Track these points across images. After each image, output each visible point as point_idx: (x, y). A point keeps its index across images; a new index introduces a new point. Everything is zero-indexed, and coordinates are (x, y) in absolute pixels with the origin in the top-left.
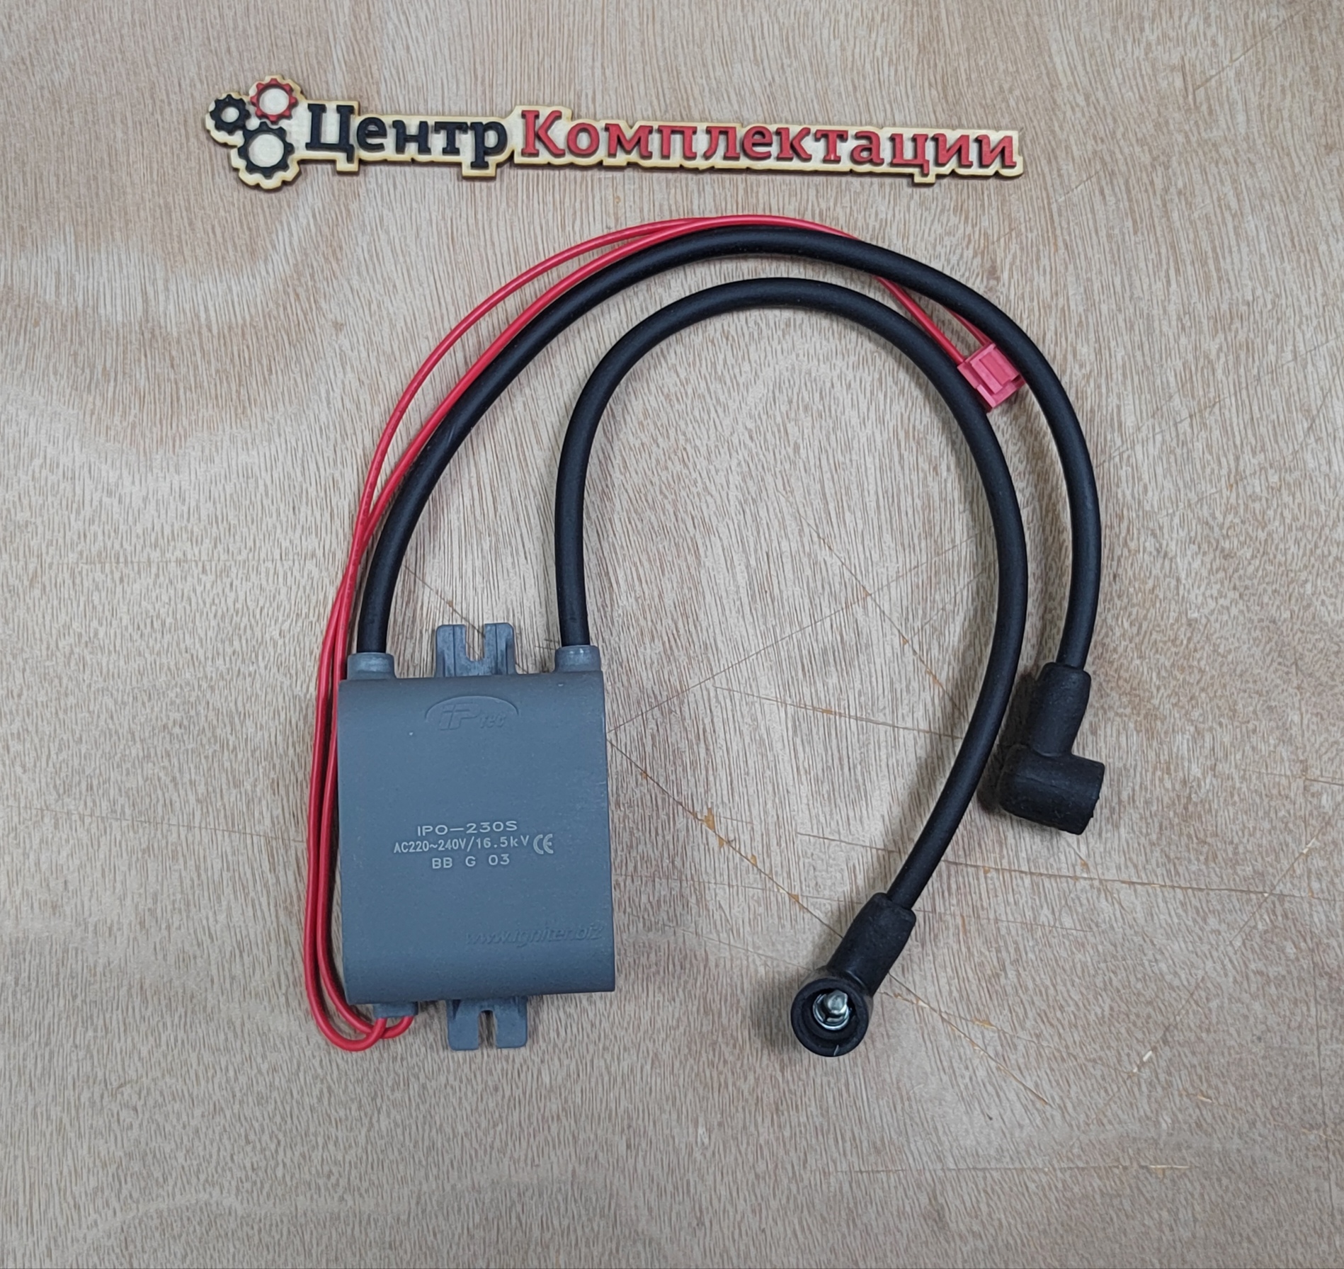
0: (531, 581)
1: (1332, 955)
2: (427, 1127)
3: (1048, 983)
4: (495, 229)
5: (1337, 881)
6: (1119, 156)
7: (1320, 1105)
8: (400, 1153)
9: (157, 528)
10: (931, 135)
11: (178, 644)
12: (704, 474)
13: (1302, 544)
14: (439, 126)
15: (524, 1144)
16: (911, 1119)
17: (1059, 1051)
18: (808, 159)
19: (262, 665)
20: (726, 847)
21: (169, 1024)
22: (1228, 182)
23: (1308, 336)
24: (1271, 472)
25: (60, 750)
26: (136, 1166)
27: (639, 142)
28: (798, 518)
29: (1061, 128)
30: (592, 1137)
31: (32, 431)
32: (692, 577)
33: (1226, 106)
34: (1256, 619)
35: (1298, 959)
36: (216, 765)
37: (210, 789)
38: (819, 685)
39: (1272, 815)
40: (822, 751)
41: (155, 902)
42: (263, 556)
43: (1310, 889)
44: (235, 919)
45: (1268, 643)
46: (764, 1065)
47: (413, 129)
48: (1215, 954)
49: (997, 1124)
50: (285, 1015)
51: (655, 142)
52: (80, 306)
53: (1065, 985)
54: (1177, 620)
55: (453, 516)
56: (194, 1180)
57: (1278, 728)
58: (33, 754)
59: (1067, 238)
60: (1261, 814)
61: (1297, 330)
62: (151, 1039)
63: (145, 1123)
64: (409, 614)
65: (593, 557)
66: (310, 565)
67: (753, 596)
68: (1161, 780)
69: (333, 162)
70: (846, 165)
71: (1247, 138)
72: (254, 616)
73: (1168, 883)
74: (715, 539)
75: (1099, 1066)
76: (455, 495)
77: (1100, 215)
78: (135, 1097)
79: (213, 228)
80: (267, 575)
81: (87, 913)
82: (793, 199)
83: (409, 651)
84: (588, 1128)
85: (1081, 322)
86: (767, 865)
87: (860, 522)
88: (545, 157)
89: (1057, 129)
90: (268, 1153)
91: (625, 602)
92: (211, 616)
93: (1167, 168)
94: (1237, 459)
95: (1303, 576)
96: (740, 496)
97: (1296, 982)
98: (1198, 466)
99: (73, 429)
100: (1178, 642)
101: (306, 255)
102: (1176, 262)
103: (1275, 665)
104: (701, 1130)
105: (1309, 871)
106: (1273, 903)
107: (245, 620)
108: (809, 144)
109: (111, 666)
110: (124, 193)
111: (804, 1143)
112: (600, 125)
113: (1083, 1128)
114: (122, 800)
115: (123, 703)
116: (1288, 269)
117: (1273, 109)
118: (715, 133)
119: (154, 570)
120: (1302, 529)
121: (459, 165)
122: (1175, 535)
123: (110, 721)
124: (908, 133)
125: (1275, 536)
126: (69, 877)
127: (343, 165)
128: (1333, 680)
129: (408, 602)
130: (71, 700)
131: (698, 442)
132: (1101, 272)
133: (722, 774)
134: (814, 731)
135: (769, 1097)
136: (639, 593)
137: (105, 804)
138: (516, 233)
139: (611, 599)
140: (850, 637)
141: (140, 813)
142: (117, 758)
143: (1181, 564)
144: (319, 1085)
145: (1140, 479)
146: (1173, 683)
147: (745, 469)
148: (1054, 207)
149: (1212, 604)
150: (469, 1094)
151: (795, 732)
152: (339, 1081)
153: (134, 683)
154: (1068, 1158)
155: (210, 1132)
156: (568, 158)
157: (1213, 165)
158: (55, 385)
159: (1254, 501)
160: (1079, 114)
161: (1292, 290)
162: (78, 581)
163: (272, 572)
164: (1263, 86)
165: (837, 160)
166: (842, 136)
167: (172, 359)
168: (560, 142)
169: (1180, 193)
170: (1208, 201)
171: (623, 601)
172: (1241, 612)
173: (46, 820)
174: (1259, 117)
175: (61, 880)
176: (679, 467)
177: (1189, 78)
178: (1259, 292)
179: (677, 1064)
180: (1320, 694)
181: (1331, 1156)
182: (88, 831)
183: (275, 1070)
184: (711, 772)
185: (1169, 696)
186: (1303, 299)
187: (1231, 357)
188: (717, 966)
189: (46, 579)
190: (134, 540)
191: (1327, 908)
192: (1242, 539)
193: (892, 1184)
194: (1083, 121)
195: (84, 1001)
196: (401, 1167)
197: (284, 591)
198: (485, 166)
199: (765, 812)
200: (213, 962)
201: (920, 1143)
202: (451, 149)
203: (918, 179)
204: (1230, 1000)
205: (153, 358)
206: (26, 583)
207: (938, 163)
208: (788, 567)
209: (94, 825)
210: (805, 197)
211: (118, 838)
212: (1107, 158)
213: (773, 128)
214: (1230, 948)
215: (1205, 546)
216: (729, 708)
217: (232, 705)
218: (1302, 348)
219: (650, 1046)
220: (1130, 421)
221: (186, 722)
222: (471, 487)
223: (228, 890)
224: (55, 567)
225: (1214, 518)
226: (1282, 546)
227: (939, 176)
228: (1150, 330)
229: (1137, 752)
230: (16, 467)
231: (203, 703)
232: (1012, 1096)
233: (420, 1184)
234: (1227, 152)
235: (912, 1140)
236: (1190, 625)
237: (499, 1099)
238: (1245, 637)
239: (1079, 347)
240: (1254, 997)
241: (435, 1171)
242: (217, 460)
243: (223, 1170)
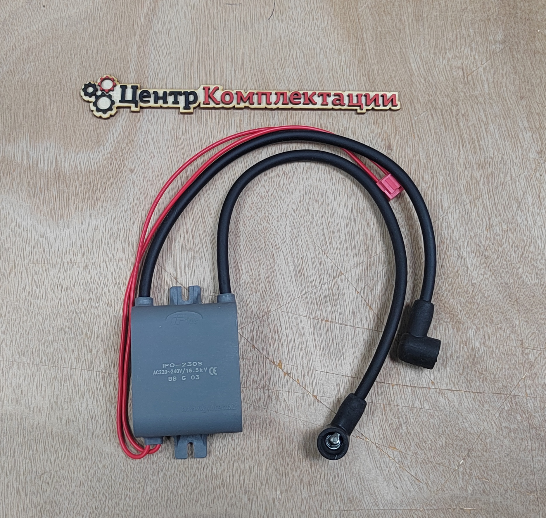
0: (207, 269)
1: (537, 420)
2: (166, 491)
3: (419, 431)
4: (193, 133)
5: (537, 389)
6: (438, 102)
7: (534, 483)
8: (155, 502)
9: (60, 250)
10: (364, 94)
11: (68, 295)
12: (276, 227)
13: (517, 253)
14: (171, 93)
15: (206, 498)
16: (365, 488)
17: (425, 460)
18: (315, 104)
19: (101, 303)
20: (287, 376)
21: (62, 449)
22: (482, 111)
23: (516, 170)
24: (503, 224)
25: (20, 338)
26: (48, 507)
27: (249, 98)
28: (314, 243)
29: (415, 91)
30: (234, 495)
31: (11, 212)
32: (272, 267)
33: (480, 82)
34: (499, 283)
35: (522, 422)
36: (82, 344)
37: (80, 353)
38: (324, 310)
39: (509, 362)
40: (325, 337)
41: (57, 399)
42: (102, 260)
43: (526, 393)
44: (89, 406)
45: (504, 292)
46: (304, 466)
47: (161, 94)
48: (488, 420)
49: (400, 490)
50: (109, 445)
51: (255, 98)
52: (31, 164)
53: (426, 432)
54: (467, 284)
55: (177, 244)
56: (72, 513)
57: (510, 327)
58: (10, 339)
59: (419, 133)
60: (504, 362)
61: (512, 168)
62: (55, 455)
63: (52, 489)
64: (159, 282)
65: (232, 260)
66: (120, 264)
67: (296, 275)
68: (463, 348)
69: (130, 107)
70: (330, 106)
71: (489, 94)
72: (98, 284)
73: (468, 390)
74: (281, 253)
75: (441, 467)
76: (178, 236)
77: (432, 124)
78: (48, 479)
79: (83, 133)
80: (104, 267)
81: (30, 404)
82: (310, 120)
83: (159, 297)
84: (232, 491)
85: (425, 166)
86: (304, 383)
87: (339, 245)
88: (212, 105)
89: (413, 91)
90: (102, 502)
91: (245, 278)
92: (81, 284)
93: (457, 106)
94: (489, 219)
95: (518, 265)
96: (290, 235)
97: (522, 431)
98: (474, 222)
99: (28, 211)
100: (468, 292)
101: (119, 143)
102: (462, 142)
103: (508, 301)
104: (278, 493)
105: (526, 386)
106: (511, 398)
107: (94, 286)
108: (316, 98)
109: (41, 305)
110: (49, 120)
111: (321, 498)
112: (234, 92)
113: (435, 492)
114: (45, 358)
115: (46, 319)
116: (507, 144)
117: (499, 83)
118: (279, 94)
119: (59, 266)
120: (517, 247)
121: (179, 108)
122: (465, 250)
123: (40, 326)
124: (355, 94)
125: (506, 249)
126: (23, 389)
127: (134, 108)
128: (532, 307)
129: (159, 278)
130: (25, 318)
131: (273, 214)
132: (432, 147)
133: (285, 346)
134: (322, 329)
135: (306, 479)
136: (251, 274)
137: (38, 359)
138: (202, 135)
139: (240, 276)
140: (336, 291)
141: (52, 363)
142: (43, 341)
143: (468, 261)
144: (123, 474)
145: (451, 227)
146: (467, 309)
147: (292, 225)
148: (413, 122)
149: (481, 277)
150: (184, 477)
151: (314, 329)
152: (131, 472)
153: (50, 311)
154: (430, 505)
155: (78, 493)
156: (222, 105)
157: (476, 105)
158: (21, 194)
159: (497, 236)
160: (422, 86)
161: (509, 152)
162: (29, 271)
163: (105, 266)
164: (494, 74)
165: (327, 104)
166: (329, 95)
167: (67, 184)
168: (219, 99)
169: (463, 115)
170: (474, 119)
171: (244, 277)
172: (493, 280)
173: (14, 366)
174: (493, 86)
175: (20, 390)
176: (266, 224)
177: (465, 71)
178: (496, 153)
179: (268, 465)
180: (527, 313)
181: (539, 504)
182: (31, 370)
183: (105, 468)
184: (280, 346)
185: (465, 314)
186: (514, 156)
187: (485, 179)
188: (284, 425)
189: (16, 270)
190: (51, 254)
191: (533, 400)
192: (493, 251)
193: (357, 516)
194: (424, 88)
195: (28, 439)
196: (156, 508)
197: (110, 274)
198: (189, 108)
199: (303, 362)
200: (80, 423)
201: (368, 498)
202: (176, 102)
203: (359, 111)
204: (495, 439)
205: (59, 184)
206: (8, 272)
207: (367, 105)
208: (310, 263)
209: (33, 368)
210: (314, 119)
211: (43, 373)
212: (434, 103)
213: (301, 92)
214: (494, 417)
215: (477, 254)
216: (287, 320)
217: (89, 320)
218: (514, 175)
219: (257, 458)
220: (446, 205)
221: (70, 327)
222: (184, 233)
223: (87, 394)
224: (19, 265)
225: (481, 243)
226: (509, 253)
227: (367, 110)
228: (453, 169)
229: (453, 337)
230: (5, 226)
231: (78, 319)
232: (406, 479)
233: (164, 515)
234: (481, 99)
235: (365, 497)
236: (473, 285)
237: (196, 479)
238: (495, 290)
239: (425, 176)
240: (505, 437)
241: (170, 509)
242: (84, 223)
243: (84, 509)
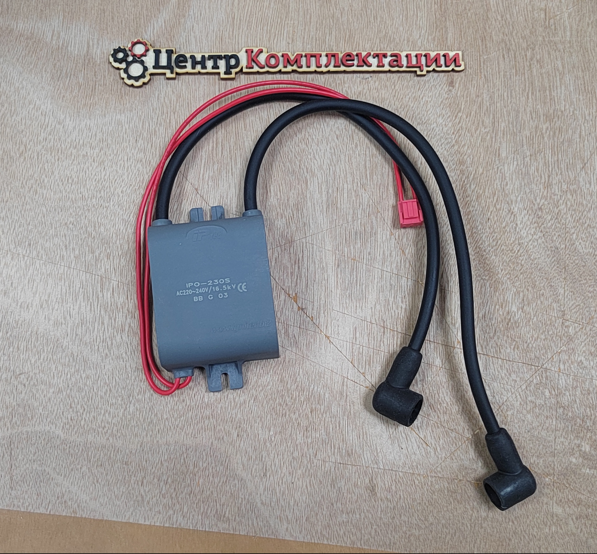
0: (232, 185)
1: (566, 399)
2: (150, 413)
3: (436, 392)
4: (240, 38)
5: (572, 366)
6: (513, 43)
7: (552, 466)
8: (137, 423)
9: (77, 140)
11: (77, 190)
12: (315, 151)
13: (574, 217)
15: (192, 427)
16: (366, 443)
17: (437, 423)
19: (112, 204)
20: (301, 311)
21: (46, 351)
22: (559, 59)
23: (587, 128)
24: (563, 183)
25: (20, 227)
26: (21, 410)
28: (352, 174)
29: (489, 28)
30: (223, 429)
31: (31, 93)
32: (303, 193)
33: (562, 28)
34: (549, 246)
35: (550, 398)
36: (85, 243)
37: (81, 253)
38: (352, 247)
39: (546, 333)
40: (349, 276)
41: (49, 297)
42: (120, 158)
43: (559, 368)
44: (81, 310)
45: (553, 257)
46: (303, 409)
48: (513, 390)
49: (405, 451)
50: (96, 354)
52: (61, 45)
53: (443, 394)
54: (514, 242)
55: (203, 154)
56: (45, 420)
57: (553, 295)
58: (8, 227)
59: (486, 74)
60: (541, 331)
61: (582, 125)
62: (37, 356)
63: (28, 392)
64: (178, 191)
65: (261, 179)
66: (139, 165)
67: (328, 205)
68: (498, 310)
71: (570, 42)
72: (112, 183)
73: (496, 356)
74: (315, 179)
75: (454, 433)
76: (206, 145)
77: (502, 66)
78: (25, 380)
79: (122, 21)
80: (120, 166)
81: (19, 298)
82: (369, 42)
83: (176, 207)
84: (221, 424)
85: (487, 109)
86: (318, 321)
87: (379, 180)
89: (487, 28)
90: (79, 414)
91: (273, 200)
92: (94, 180)
93: (533, 50)
94: (549, 176)
95: (573, 231)
96: (329, 162)
97: (548, 408)
98: (532, 177)
99: (49, 95)
100: (513, 251)
101: (159, 37)
102: (532, 90)
103: (555, 267)
104: (271, 433)
105: (560, 361)
106: (542, 372)
107: (108, 184)
109: (47, 195)
110: (87, 3)
111: (317, 446)
113: (443, 459)
114: (42, 252)
115: (50, 211)
116: (581, 99)
117: (583, 32)
119: (73, 157)
120: (574, 210)
122: (517, 205)
123: (43, 218)
125: (562, 211)
126: (14, 282)
128: (581, 277)
129: (178, 187)
130: (28, 207)
131: (314, 137)
132: (499, 90)
133: (304, 279)
134: (347, 267)
135: (305, 423)
136: (279, 197)
137: (35, 253)
138: (249, 40)
139: (267, 198)
140: (369, 229)
141: (49, 258)
142: (43, 234)
143: (519, 218)
144: (106, 387)
145: (505, 179)
146: (509, 268)
147: (333, 151)
148: (482, 60)
149: (530, 237)
150: (171, 401)
151: (338, 266)
152: (115, 387)
153: (56, 204)
154: (435, 472)
155: (55, 400)
157: (554, 52)
158: (45, 76)
159: (554, 195)
160: (498, 23)
161: (582, 108)
162: (40, 157)
163: (122, 165)
164: (580, 21)
167: (95, 72)
169: (537, 61)
170: (550, 66)
171: (272, 200)
172: (543, 242)
173: (8, 256)
174: (576, 34)
175: (10, 282)
176: (304, 146)
177: (547, 14)
178: (567, 107)
179: (265, 402)
180: (574, 283)
181: (555, 489)
182: (26, 263)
183: (88, 378)
184: (299, 278)
185: (506, 274)
186: (587, 113)
187: (552, 133)
188: (289, 362)
189: (26, 155)
190: (66, 144)
191: (566, 377)
192: (547, 211)
193: (354, 472)
194: (499, 26)
195: (11, 335)
196: (136, 429)
197: (126, 174)
199: (320, 299)
200: (69, 327)
201: (369, 455)
204: (517, 412)
205: (87, 71)
206: (18, 155)
208: (346, 195)
209: (28, 261)
210: (374, 41)
211: (38, 267)
212: (508, 43)
214: (520, 389)
215: (530, 212)
216: (311, 252)
217: (96, 219)
218: (583, 133)
219: (254, 393)
220: (504, 155)
221: (75, 223)
222: (213, 142)
223: (81, 297)
224: (31, 150)
225: (536, 200)
226: (565, 216)
228: (517, 116)
229: (489, 296)
230: (22, 107)
231: (84, 217)
232: (413, 440)
233: (143, 438)
234: (560, 47)
235: (365, 453)
236: (519, 245)
237: (184, 405)
238: (543, 253)
239: (485, 119)
240: (528, 412)
241: (151, 433)
242: (107, 116)
243: (58, 418)
